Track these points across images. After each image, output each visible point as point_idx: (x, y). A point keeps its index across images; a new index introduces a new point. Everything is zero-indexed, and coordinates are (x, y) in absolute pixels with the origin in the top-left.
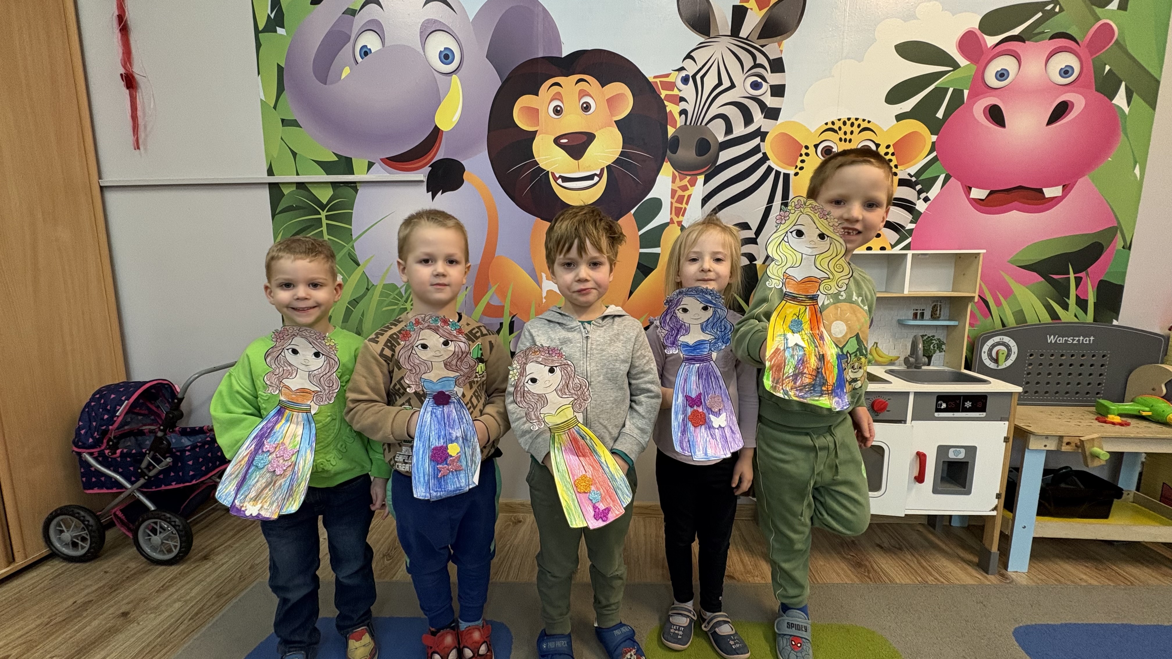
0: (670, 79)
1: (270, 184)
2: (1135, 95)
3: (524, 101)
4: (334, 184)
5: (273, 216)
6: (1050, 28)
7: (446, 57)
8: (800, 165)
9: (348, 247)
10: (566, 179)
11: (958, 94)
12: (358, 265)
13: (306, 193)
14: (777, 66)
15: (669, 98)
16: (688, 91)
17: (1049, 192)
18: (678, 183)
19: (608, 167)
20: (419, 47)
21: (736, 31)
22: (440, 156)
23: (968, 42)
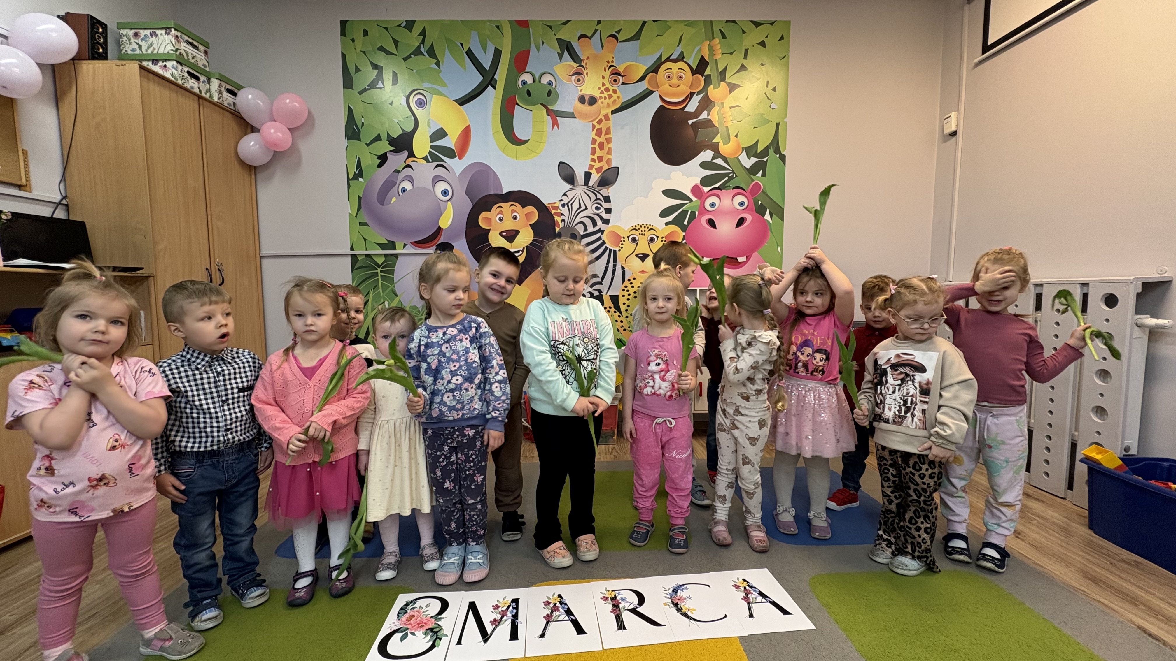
0: (556, 205)
1: (352, 255)
2: (774, 215)
3: (484, 215)
4: (386, 255)
5: (352, 271)
6: (732, 184)
7: (445, 193)
8: (621, 246)
9: (392, 287)
11: (693, 213)
12: (397, 296)
13: (370, 259)
14: (607, 199)
15: (556, 214)
16: (565, 211)
17: (741, 259)
19: (527, 247)
20: (431, 188)
21: (586, 183)
22: (441, 240)
23: (695, 190)
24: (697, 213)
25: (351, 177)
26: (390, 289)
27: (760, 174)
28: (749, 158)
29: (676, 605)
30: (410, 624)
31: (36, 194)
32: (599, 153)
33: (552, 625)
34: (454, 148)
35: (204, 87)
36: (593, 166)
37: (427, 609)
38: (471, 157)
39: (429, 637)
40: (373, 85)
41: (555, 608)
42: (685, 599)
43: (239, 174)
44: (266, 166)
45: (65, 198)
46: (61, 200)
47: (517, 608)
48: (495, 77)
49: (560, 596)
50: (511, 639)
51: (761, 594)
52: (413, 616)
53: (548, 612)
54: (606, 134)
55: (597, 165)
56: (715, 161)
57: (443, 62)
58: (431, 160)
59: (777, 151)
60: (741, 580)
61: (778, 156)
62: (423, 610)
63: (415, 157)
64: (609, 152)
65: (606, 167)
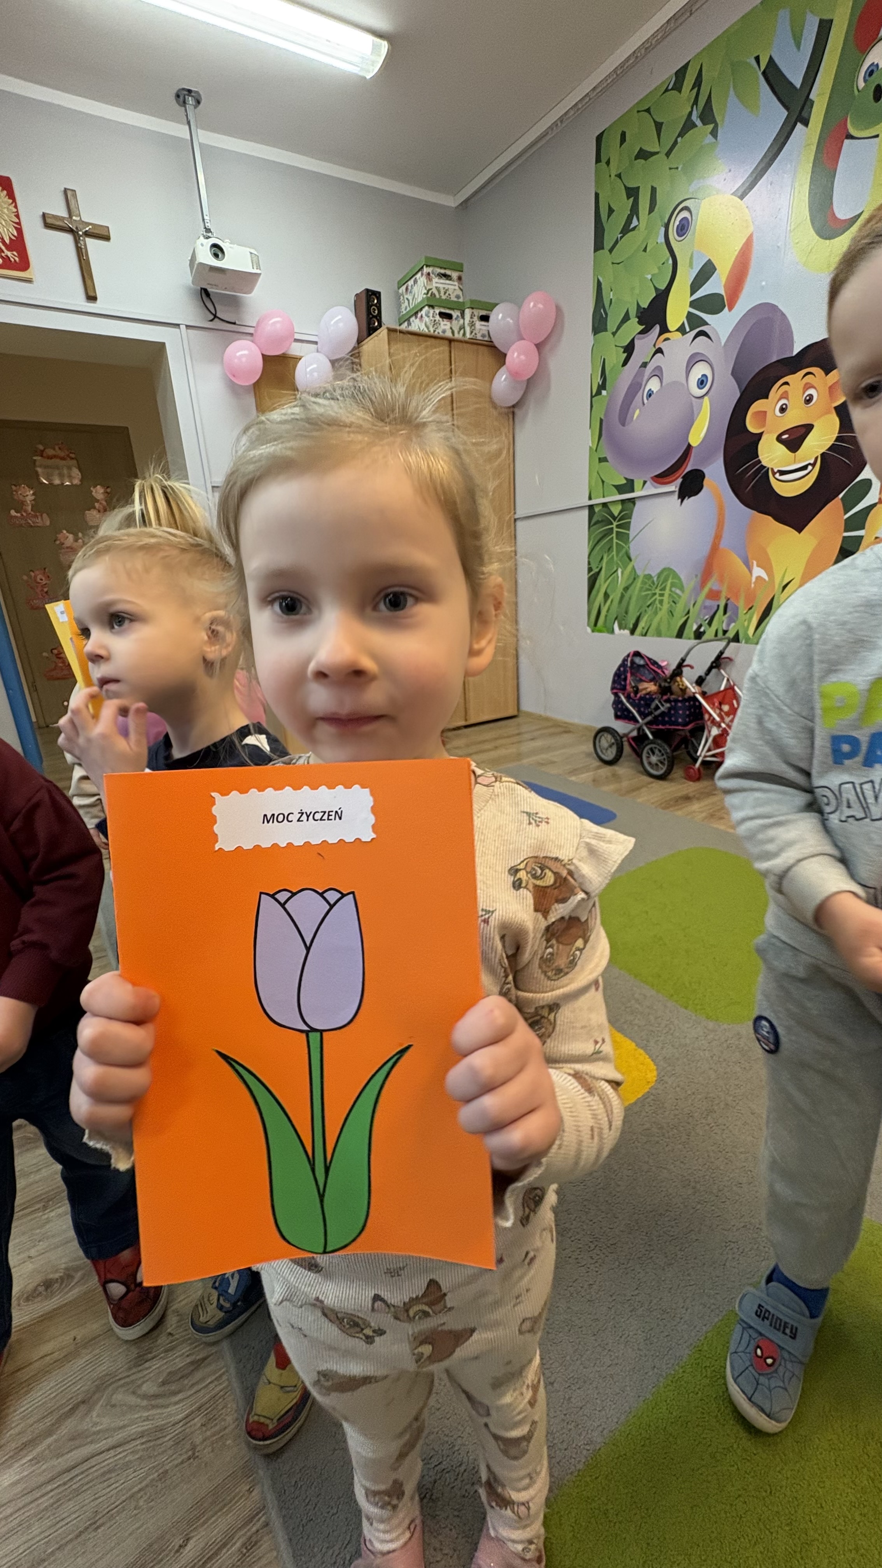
1: (589, 506)
3: (758, 406)
4: (623, 501)
7: (702, 382)
13: (607, 510)
19: (823, 455)
20: (684, 380)
22: (688, 469)
25: (594, 393)
26: (624, 550)
34: (724, 294)
35: (456, 324)
38: (744, 301)
40: (626, 229)
43: (494, 423)
44: (521, 401)
48: (812, 97)
57: (723, 121)
58: (688, 329)
63: (670, 332)
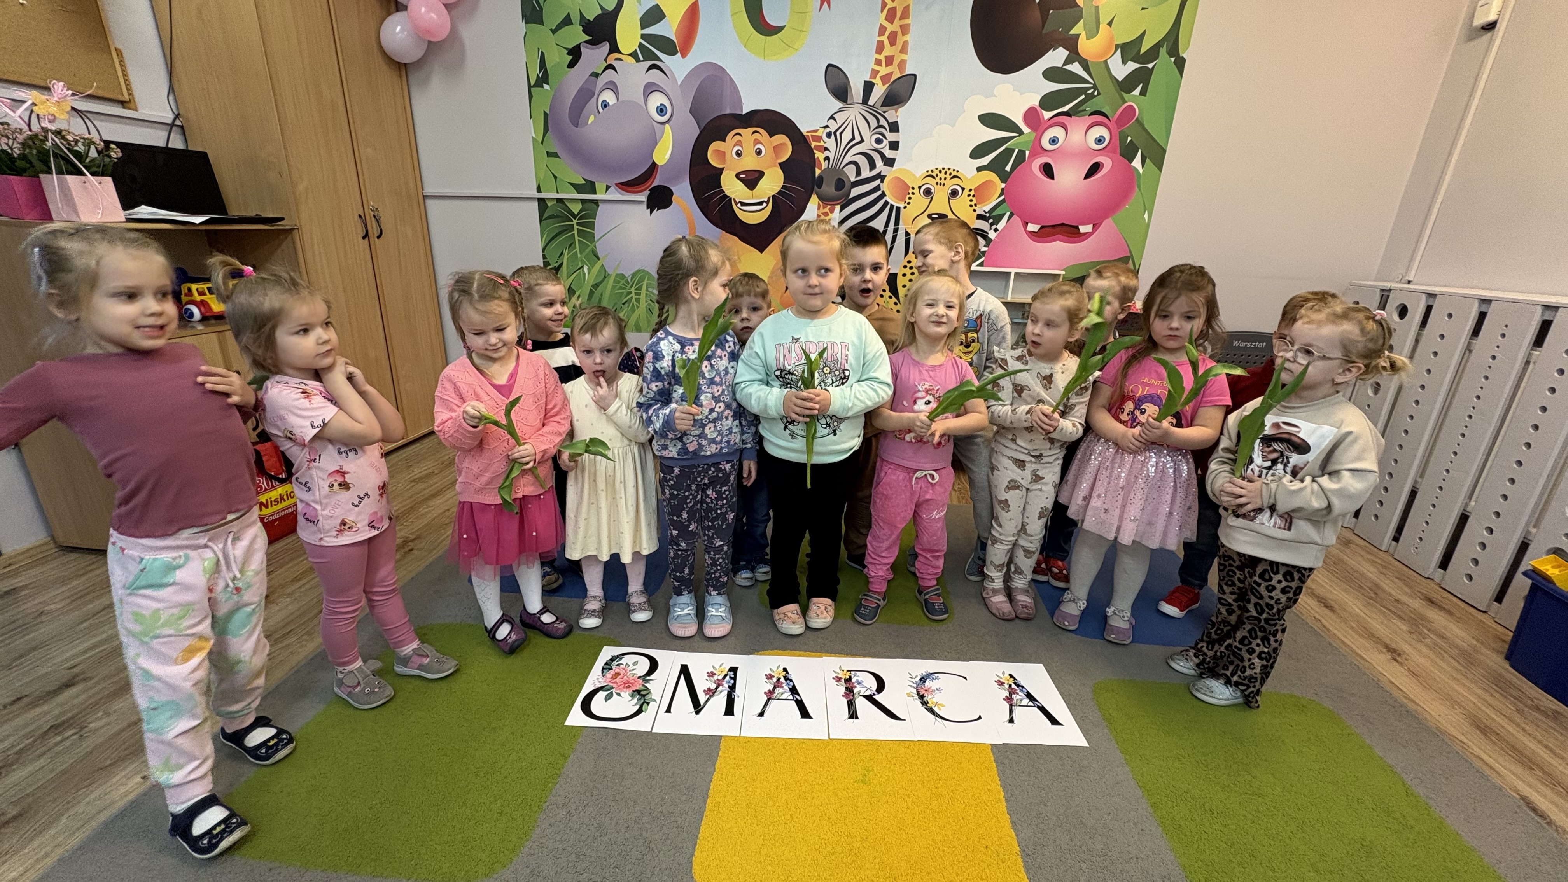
2: (1148, 160)
3: (715, 146)
4: (583, 201)
5: (541, 221)
6: (1089, 107)
8: (908, 201)
9: (592, 246)
10: (743, 204)
12: (599, 259)
14: (894, 127)
15: (817, 147)
16: (830, 143)
17: (1083, 229)
18: (822, 210)
19: (773, 196)
20: (642, 103)
21: (865, 101)
22: (656, 183)
23: (1031, 116)
24: (1027, 153)
25: (532, 83)
26: (590, 248)
27: (1137, 92)
28: (1124, 62)
29: (921, 697)
30: (615, 683)
31: (144, 112)
32: (888, 51)
33: (773, 703)
34: (675, 40)
36: (878, 72)
37: (634, 667)
38: (698, 55)
39: (635, 700)
41: (778, 684)
42: (934, 691)
43: (386, 77)
44: (420, 63)
45: (177, 116)
46: (174, 120)
47: (735, 679)
49: (785, 670)
50: (726, 714)
51: (1029, 696)
52: (618, 674)
53: (771, 687)
54: (901, 18)
55: (884, 70)
56: (1068, 67)
59: (1174, 51)
60: (1007, 675)
61: (1173, 59)
62: (630, 668)
64: (904, 50)
65: (897, 75)
